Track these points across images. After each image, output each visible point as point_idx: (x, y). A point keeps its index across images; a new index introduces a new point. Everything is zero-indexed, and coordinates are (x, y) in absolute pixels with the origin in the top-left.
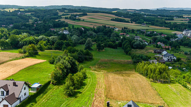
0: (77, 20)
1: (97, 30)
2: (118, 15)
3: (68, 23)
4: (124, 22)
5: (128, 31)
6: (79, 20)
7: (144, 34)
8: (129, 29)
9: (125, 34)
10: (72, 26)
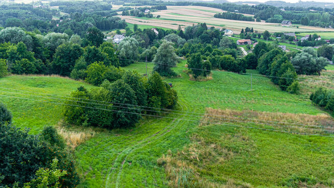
0: (145, 18)
1: (187, 32)
2: (228, 8)
3: (126, 21)
4: (243, 20)
5: (255, 36)
6: (151, 16)
7: (292, 42)
8: (256, 31)
9: (249, 41)
10: (133, 27)
